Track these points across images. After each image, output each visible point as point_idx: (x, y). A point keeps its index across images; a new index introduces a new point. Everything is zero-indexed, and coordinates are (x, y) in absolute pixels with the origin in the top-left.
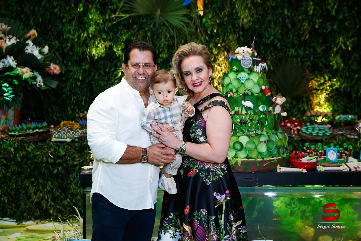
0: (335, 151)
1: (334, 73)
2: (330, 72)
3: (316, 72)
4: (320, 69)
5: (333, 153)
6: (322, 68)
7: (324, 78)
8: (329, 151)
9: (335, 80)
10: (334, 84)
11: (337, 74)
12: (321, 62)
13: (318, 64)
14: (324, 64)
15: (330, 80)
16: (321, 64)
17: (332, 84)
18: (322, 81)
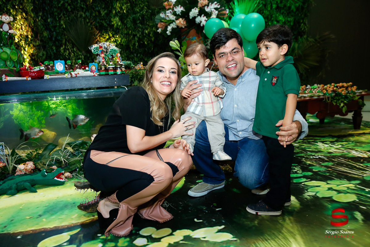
0: (62, 63)
1: (116, 31)
2: (113, 30)
3: (103, 31)
4: (106, 28)
5: (60, 64)
6: (107, 27)
7: (109, 35)
8: (57, 63)
9: (117, 36)
10: (118, 40)
11: (119, 32)
12: (106, 22)
13: (103, 24)
14: (108, 24)
15: (113, 36)
16: (105, 24)
17: (116, 40)
18: (107, 37)
